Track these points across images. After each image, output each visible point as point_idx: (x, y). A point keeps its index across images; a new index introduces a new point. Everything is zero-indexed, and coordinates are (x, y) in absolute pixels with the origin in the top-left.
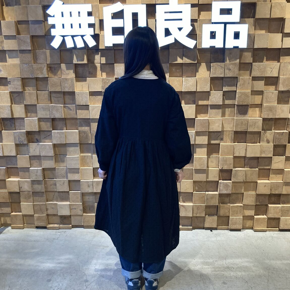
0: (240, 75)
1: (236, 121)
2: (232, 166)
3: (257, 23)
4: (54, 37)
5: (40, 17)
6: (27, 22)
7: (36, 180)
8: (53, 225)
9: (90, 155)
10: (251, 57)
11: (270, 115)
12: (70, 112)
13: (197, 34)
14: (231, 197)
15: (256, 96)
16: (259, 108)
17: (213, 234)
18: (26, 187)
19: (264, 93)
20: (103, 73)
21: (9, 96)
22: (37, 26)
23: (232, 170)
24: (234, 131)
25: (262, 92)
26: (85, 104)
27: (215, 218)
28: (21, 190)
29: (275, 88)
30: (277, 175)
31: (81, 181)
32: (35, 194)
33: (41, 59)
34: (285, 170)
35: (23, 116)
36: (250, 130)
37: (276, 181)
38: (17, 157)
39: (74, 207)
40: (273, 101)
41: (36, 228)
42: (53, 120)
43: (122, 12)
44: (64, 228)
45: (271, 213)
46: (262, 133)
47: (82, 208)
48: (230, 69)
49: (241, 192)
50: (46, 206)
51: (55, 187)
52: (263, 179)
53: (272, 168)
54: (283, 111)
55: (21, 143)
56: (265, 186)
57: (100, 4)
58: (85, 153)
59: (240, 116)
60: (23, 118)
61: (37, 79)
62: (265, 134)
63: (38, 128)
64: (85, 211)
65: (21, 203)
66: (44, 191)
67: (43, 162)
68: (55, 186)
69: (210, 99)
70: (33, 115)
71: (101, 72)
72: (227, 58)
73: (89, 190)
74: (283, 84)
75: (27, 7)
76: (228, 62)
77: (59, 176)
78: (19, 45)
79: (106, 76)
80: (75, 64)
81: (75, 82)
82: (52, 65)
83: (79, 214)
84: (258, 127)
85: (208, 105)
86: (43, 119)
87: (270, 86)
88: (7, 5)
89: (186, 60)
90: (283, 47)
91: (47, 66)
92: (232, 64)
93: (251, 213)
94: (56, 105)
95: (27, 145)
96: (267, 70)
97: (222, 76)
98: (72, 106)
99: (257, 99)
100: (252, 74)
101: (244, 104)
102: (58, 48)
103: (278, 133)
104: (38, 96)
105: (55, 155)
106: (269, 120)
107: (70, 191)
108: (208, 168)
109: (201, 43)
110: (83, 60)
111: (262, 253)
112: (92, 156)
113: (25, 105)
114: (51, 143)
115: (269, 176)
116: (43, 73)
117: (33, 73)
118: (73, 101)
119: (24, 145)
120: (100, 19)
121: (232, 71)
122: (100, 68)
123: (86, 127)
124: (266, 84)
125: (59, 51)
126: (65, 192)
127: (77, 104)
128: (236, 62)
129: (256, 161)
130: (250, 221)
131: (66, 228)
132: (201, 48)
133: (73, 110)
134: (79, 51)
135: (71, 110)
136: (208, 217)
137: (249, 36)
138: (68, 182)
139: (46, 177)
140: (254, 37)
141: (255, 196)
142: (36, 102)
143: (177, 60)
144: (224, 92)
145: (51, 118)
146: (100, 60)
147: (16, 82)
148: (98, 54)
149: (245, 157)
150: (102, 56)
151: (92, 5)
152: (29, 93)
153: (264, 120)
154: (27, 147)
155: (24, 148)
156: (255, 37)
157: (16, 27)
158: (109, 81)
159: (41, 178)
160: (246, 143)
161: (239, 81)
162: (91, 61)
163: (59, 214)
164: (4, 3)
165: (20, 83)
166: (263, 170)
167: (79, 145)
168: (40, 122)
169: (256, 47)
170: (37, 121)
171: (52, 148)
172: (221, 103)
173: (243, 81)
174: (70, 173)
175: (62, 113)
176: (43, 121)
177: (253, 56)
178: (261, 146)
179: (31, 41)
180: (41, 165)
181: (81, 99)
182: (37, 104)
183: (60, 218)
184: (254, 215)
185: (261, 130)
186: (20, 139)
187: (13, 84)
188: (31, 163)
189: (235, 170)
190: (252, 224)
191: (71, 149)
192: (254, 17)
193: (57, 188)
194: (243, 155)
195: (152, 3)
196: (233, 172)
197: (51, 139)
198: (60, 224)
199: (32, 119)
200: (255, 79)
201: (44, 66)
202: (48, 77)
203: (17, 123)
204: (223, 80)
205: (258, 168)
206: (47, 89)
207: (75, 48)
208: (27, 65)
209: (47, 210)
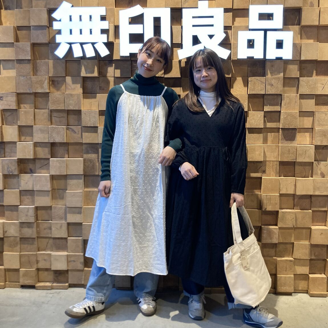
0: (285, 92)
1: (281, 149)
2: (278, 206)
3: (303, 31)
4: (59, 44)
5: (44, 22)
6: (28, 28)
7: (26, 221)
8: (44, 284)
9: (96, 190)
10: (298, 71)
11: (324, 141)
12: (75, 135)
13: (231, 44)
14: (277, 248)
15: (305, 118)
16: (309, 133)
18: (13, 232)
19: (315, 115)
22: (39, 32)
23: (278, 212)
24: (280, 162)
25: (312, 113)
26: (94, 124)
28: (6, 235)
29: (327, 109)
31: (83, 223)
33: (42, 71)
35: (16, 139)
36: (299, 160)
38: (5, 191)
39: (72, 259)
40: (327, 124)
41: (21, 287)
42: (53, 145)
43: (142, 16)
44: (58, 288)
46: (314, 164)
48: (272, 85)
49: (291, 241)
50: (37, 257)
51: (49, 231)
52: (318, 224)
55: (11, 174)
56: (322, 233)
57: (116, 7)
58: (90, 187)
59: (286, 142)
60: (15, 143)
61: (36, 94)
62: (319, 166)
63: (32, 155)
64: (86, 265)
65: (4, 253)
66: (35, 236)
67: (36, 198)
70: (28, 138)
72: (269, 71)
75: (29, 11)
76: (269, 76)
77: (55, 217)
78: (17, 53)
80: (83, 77)
81: (82, 99)
82: (55, 78)
83: (79, 268)
84: (309, 156)
86: (40, 144)
87: (322, 106)
88: (6, 9)
91: (49, 78)
92: (274, 78)
93: (304, 270)
94: (57, 126)
95: (17, 176)
96: (318, 86)
97: (263, 92)
98: (77, 129)
99: (307, 122)
100: (299, 91)
101: (290, 128)
102: (63, 58)
104: (36, 115)
105: (52, 190)
106: (323, 148)
107: (69, 237)
109: (236, 53)
110: (93, 72)
113: (20, 127)
114: (48, 175)
115: (326, 220)
116: (43, 87)
117: (31, 88)
118: (78, 123)
119: (14, 176)
120: (115, 24)
121: (274, 87)
122: (113, 83)
123: (93, 154)
124: (317, 104)
125: (64, 61)
126: (62, 238)
127: (83, 126)
128: (280, 76)
129: (308, 201)
130: (303, 281)
131: (62, 288)
132: (237, 59)
133: (77, 132)
134: (89, 61)
137: (295, 45)
138: (66, 225)
139: (39, 218)
140: (300, 47)
141: (308, 247)
142: (33, 123)
144: (265, 112)
145: (50, 142)
146: (113, 73)
147: (9, 98)
148: (112, 66)
149: (294, 195)
150: (116, 68)
151: (106, 8)
152: (25, 112)
153: (317, 147)
154: (18, 179)
155: (15, 181)
156: (302, 47)
157: (15, 33)
159: (32, 220)
160: (294, 177)
161: (284, 100)
162: (102, 74)
163: (53, 268)
164: (3, 6)
165: (14, 99)
166: (318, 213)
167: (83, 177)
168: (37, 147)
169: (303, 58)
170: (32, 146)
171: (49, 181)
172: (262, 126)
173: (288, 99)
174: (70, 213)
175: (64, 137)
176: (40, 146)
177: (300, 69)
178: (314, 182)
179: (31, 49)
180: (33, 203)
181: (88, 119)
182: (34, 125)
183: (54, 274)
184: (308, 274)
185: (313, 161)
186: (10, 169)
187: (6, 101)
188: (21, 200)
189: (282, 212)
190: (307, 287)
191: (72, 182)
192: (299, 24)
193: (52, 233)
194: (292, 192)
195: (177, 7)
196: (280, 215)
197: (48, 169)
198: (53, 283)
199: (27, 143)
200: (303, 97)
201: (46, 79)
202: (50, 93)
203: (8, 149)
204: (263, 98)
205: (311, 210)
206: (48, 107)
207: (84, 57)
208: (25, 77)
209: (37, 262)
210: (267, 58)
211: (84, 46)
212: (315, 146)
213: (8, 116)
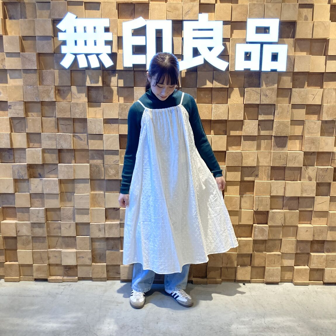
0: (278, 102)
1: (273, 155)
2: (269, 207)
3: (297, 44)
4: (64, 55)
5: (49, 32)
6: (33, 38)
7: (37, 222)
8: (56, 277)
9: (102, 192)
10: (291, 82)
11: (312, 148)
12: (81, 142)
13: (229, 55)
14: (267, 244)
15: (296, 126)
16: (299, 140)
17: (247, 288)
18: (25, 231)
19: (305, 123)
20: (120, 98)
21: (8, 122)
22: (44, 42)
23: (268, 212)
24: (271, 166)
25: (303, 121)
26: (99, 132)
27: (249, 268)
28: (18, 235)
29: (317, 118)
30: (320, 218)
31: (91, 223)
32: (35, 239)
33: (48, 80)
34: (330, 212)
35: (25, 146)
36: (290, 165)
37: (319, 226)
38: (16, 195)
39: (81, 256)
40: (316, 132)
41: (35, 280)
42: (60, 151)
43: (144, 28)
44: (69, 281)
45: (314, 263)
46: (303, 169)
47: (90, 256)
48: (267, 96)
49: (279, 237)
50: (48, 254)
52: (304, 222)
53: (315, 210)
54: (327, 144)
55: (21, 178)
56: (307, 231)
57: (118, 19)
58: (96, 190)
59: (278, 149)
60: (24, 149)
61: (42, 103)
62: (307, 171)
63: (41, 161)
64: (94, 260)
65: (18, 250)
66: (46, 235)
67: (46, 201)
68: (60, 230)
69: (244, 129)
70: (36, 145)
71: (117, 97)
72: (264, 82)
73: (100, 235)
74: (327, 113)
75: (34, 20)
76: (264, 87)
77: (64, 218)
78: (23, 63)
79: (124, 101)
80: (88, 86)
81: (87, 107)
82: (61, 87)
83: (88, 264)
84: (299, 162)
85: (241, 136)
86: (48, 150)
87: (312, 116)
88: (10, 18)
89: (217, 85)
90: (326, 72)
91: (55, 88)
92: (269, 89)
93: (290, 262)
94: (64, 134)
95: (28, 180)
96: (309, 97)
97: (258, 103)
98: (84, 136)
99: (298, 130)
100: (291, 101)
101: (282, 135)
102: (69, 68)
103: (322, 169)
104: (43, 123)
105: (60, 193)
106: (311, 154)
107: (77, 235)
108: (241, 210)
109: (234, 65)
110: (97, 82)
111: (307, 310)
112: (105, 194)
113: (28, 134)
114: (57, 179)
115: (311, 219)
116: (50, 96)
117: (38, 97)
118: (84, 130)
119: (24, 180)
120: (118, 36)
121: (268, 98)
122: (116, 92)
123: (99, 160)
124: (307, 113)
125: (70, 71)
126: (71, 237)
127: (89, 133)
128: (273, 87)
129: (296, 202)
130: (289, 272)
131: (71, 281)
132: (234, 70)
133: (83, 140)
134: (94, 71)
135: (81, 140)
136: (241, 268)
137: (289, 58)
138: (75, 225)
139: (49, 219)
140: (294, 60)
141: (295, 243)
142: (41, 130)
143: (206, 84)
144: (259, 121)
145: (57, 148)
146: (117, 83)
147: (17, 106)
148: (115, 76)
149: (283, 197)
150: (119, 78)
151: (110, 20)
152: (33, 120)
153: (306, 154)
154: (27, 183)
155: (25, 184)
156: (296, 60)
157: (21, 43)
158: (127, 107)
159: (43, 220)
160: (284, 180)
161: (277, 109)
162: (106, 84)
163: (64, 264)
164: (7, 16)
165: (22, 107)
166: (305, 213)
167: (90, 181)
168: (45, 153)
169: (296, 70)
170: (41, 152)
171: (58, 185)
172: (256, 134)
173: (281, 108)
174: (78, 214)
175: (71, 144)
176: (48, 153)
177: (293, 80)
178: (302, 185)
179: (37, 59)
180: (43, 205)
181: (94, 127)
182: (41, 132)
183: (64, 269)
184: (293, 266)
185: (302, 166)
186: (20, 174)
187: (14, 109)
188: (31, 202)
189: (272, 212)
190: (292, 277)
191: (80, 186)
192: (293, 37)
193: (61, 233)
194: (282, 194)
195: (178, 19)
196: (270, 215)
197: (57, 174)
198: (64, 276)
199: (35, 149)
200: (295, 106)
201: (52, 88)
202: (56, 101)
203: (17, 155)
204: (258, 107)
205: (298, 210)
206: (54, 115)
207: (89, 68)
208: (32, 86)
209: (49, 258)
210: (263, 70)
211: (89, 57)
212: (304, 152)
213: (17, 124)
